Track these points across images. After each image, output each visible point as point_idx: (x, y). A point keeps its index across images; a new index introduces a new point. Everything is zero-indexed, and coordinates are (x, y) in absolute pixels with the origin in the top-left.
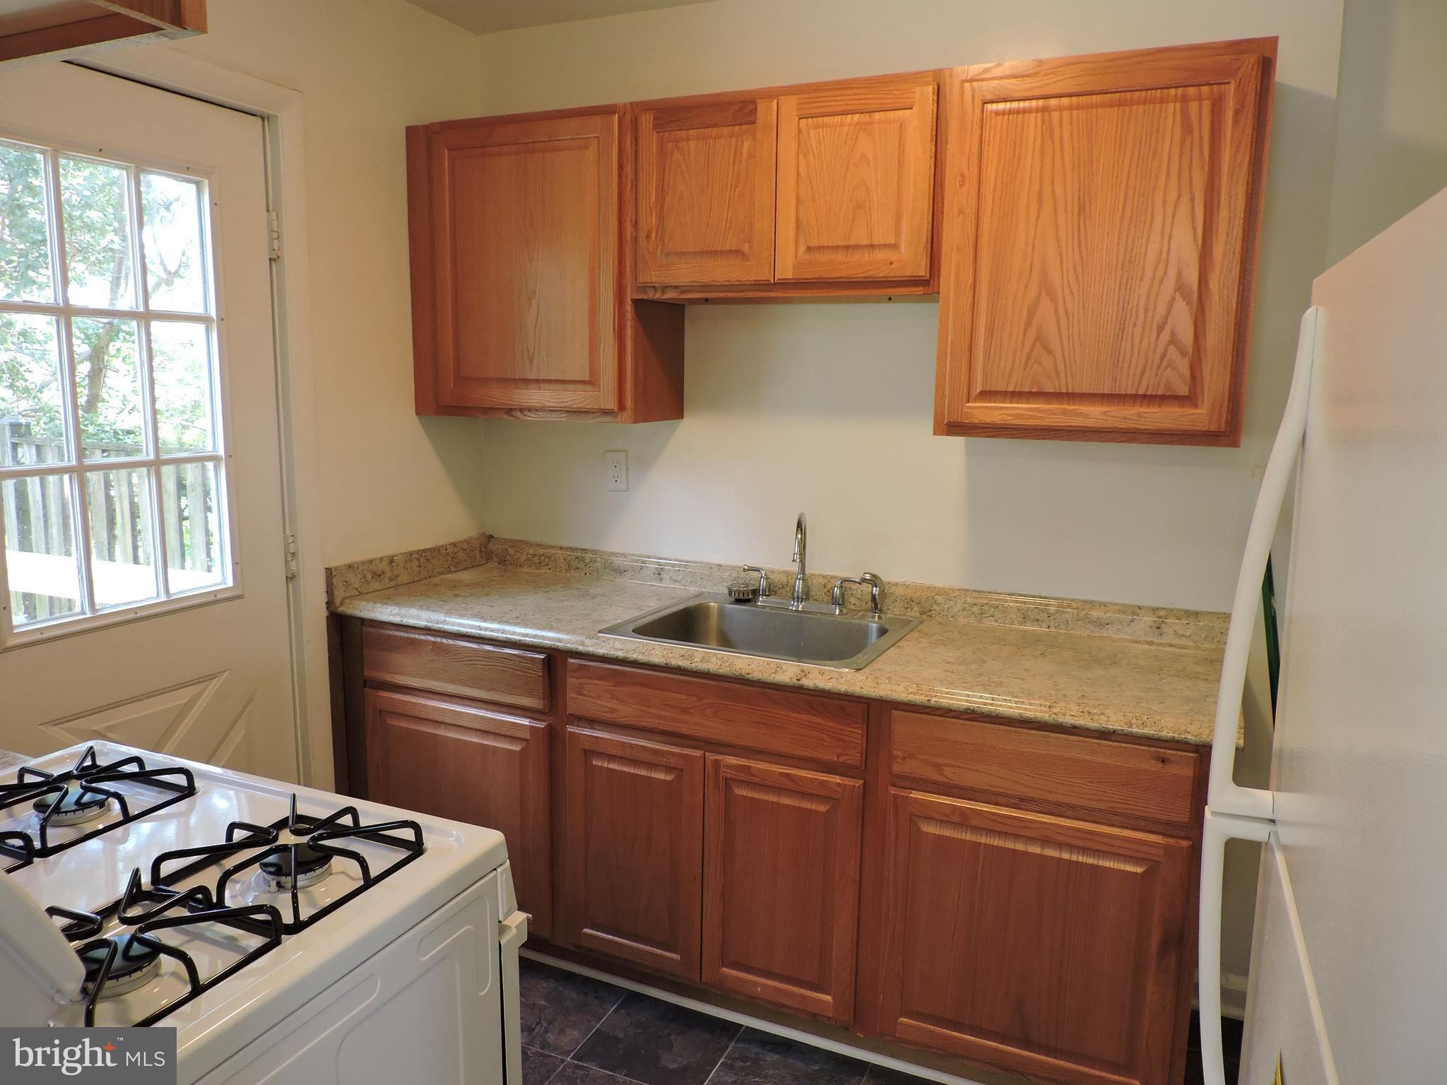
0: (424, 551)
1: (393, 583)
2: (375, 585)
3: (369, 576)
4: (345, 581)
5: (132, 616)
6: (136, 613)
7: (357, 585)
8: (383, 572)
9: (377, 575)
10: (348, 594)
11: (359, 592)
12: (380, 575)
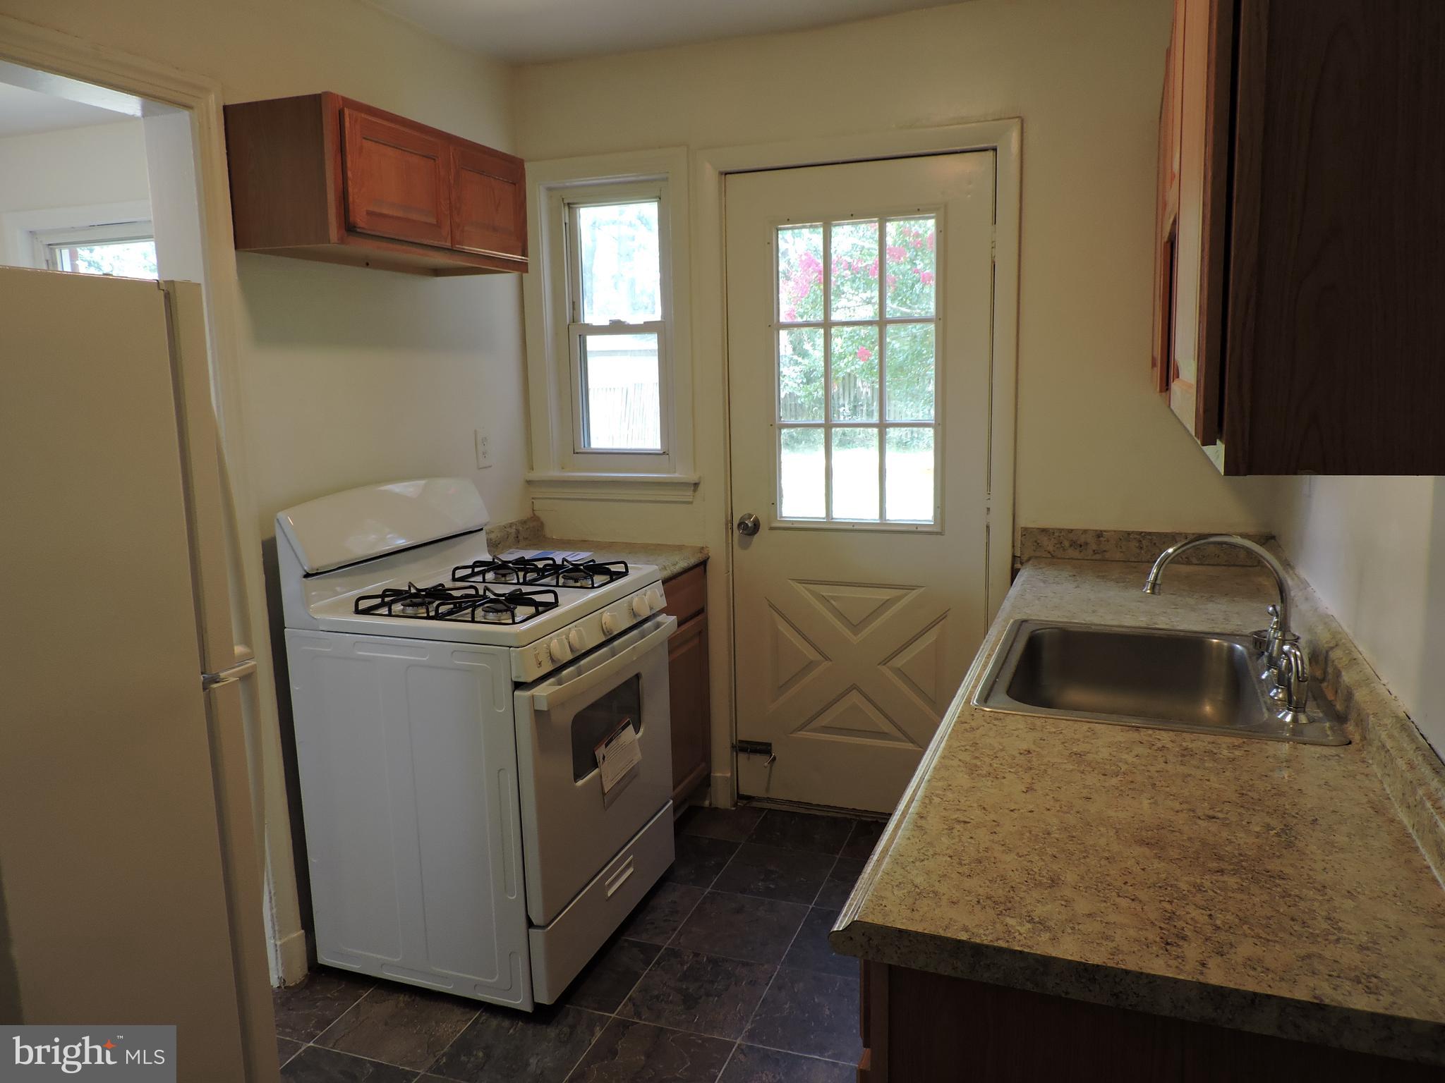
0: (1150, 534)
1: (1098, 557)
2: (1072, 553)
3: (1066, 544)
4: (1036, 542)
5: (851, 527)
6: (853, 526)
7: (1051, 548)
8: (1087, 544)
9: (1082, 546)
10: (1038, 554)
11: (1051, 555)
12: (1081, 546)
